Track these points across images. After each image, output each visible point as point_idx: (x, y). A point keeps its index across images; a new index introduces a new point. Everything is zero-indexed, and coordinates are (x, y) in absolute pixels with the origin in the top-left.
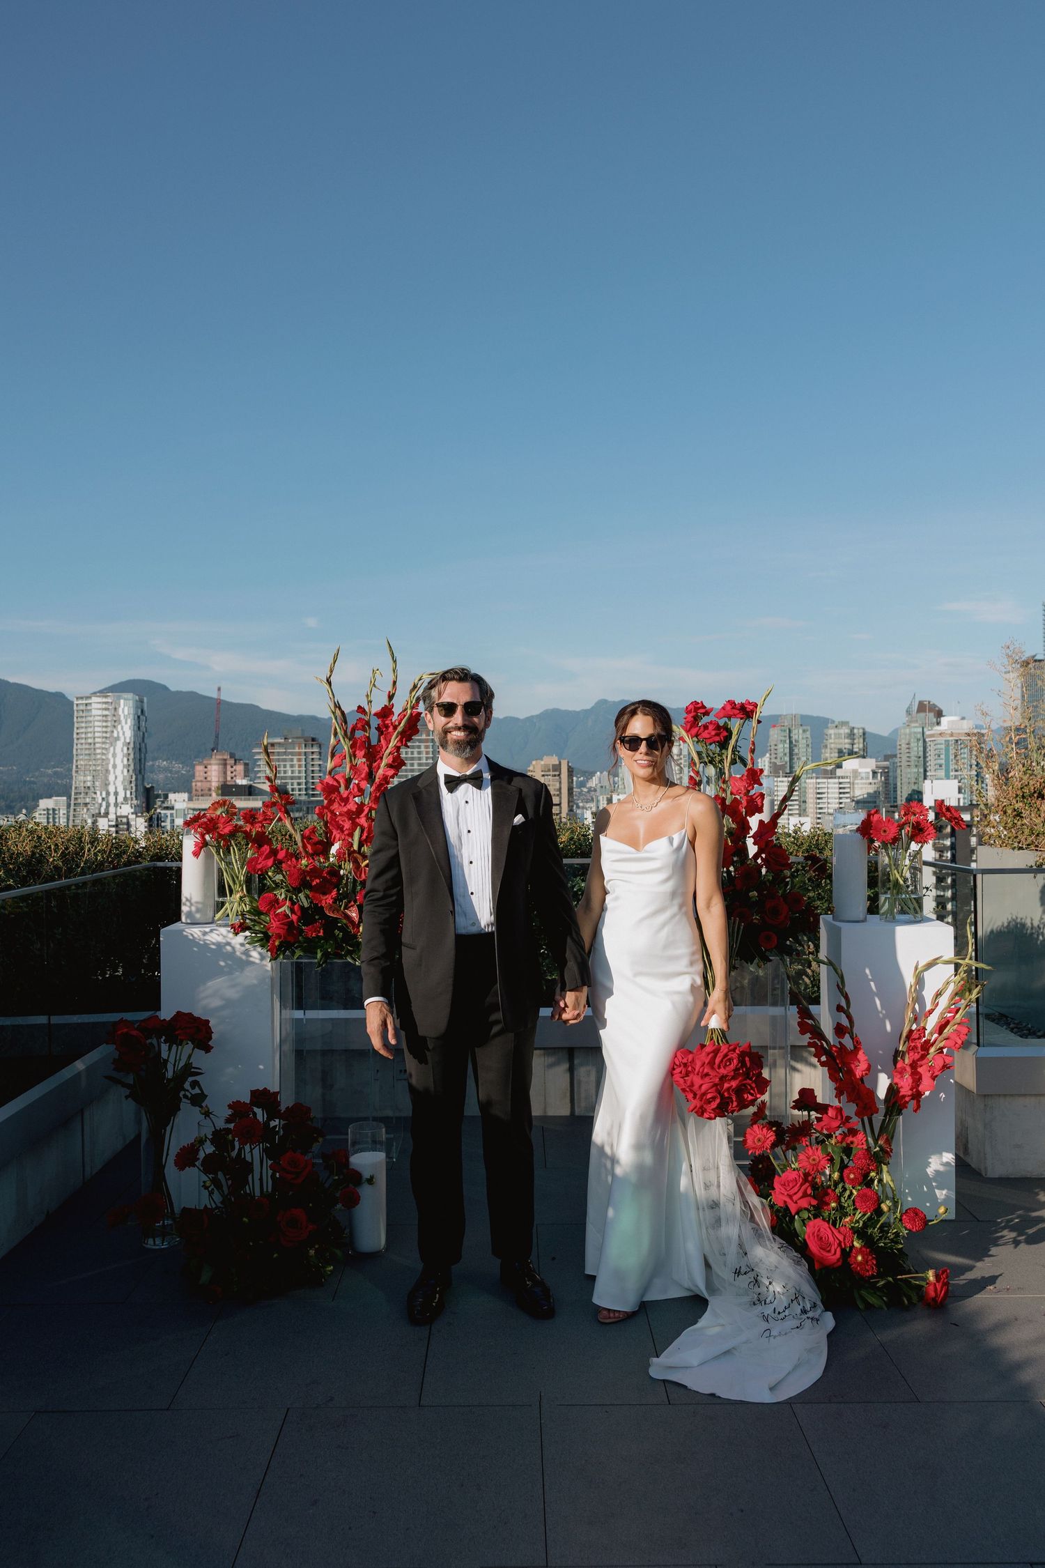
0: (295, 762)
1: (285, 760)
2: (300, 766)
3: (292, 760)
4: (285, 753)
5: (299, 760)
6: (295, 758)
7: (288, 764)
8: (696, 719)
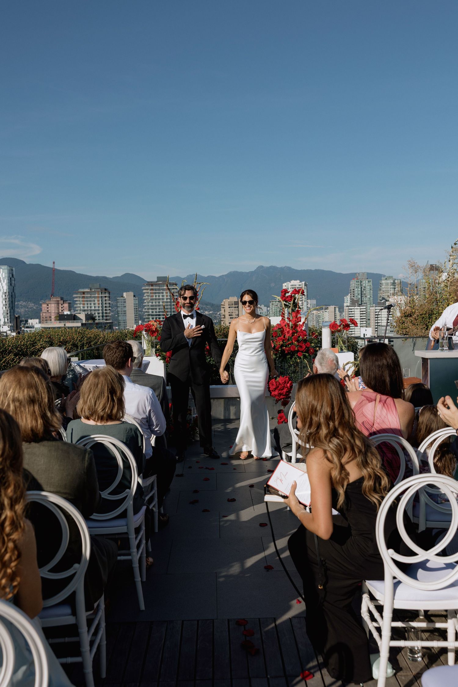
0: (96, 302)
1: (90, 301)
2: (99, 304)
3: (94, 301)
4: (90, 297)
5: (98, 301)
6: (96, 300)
7: (92, 303)
8: (285, 294)
